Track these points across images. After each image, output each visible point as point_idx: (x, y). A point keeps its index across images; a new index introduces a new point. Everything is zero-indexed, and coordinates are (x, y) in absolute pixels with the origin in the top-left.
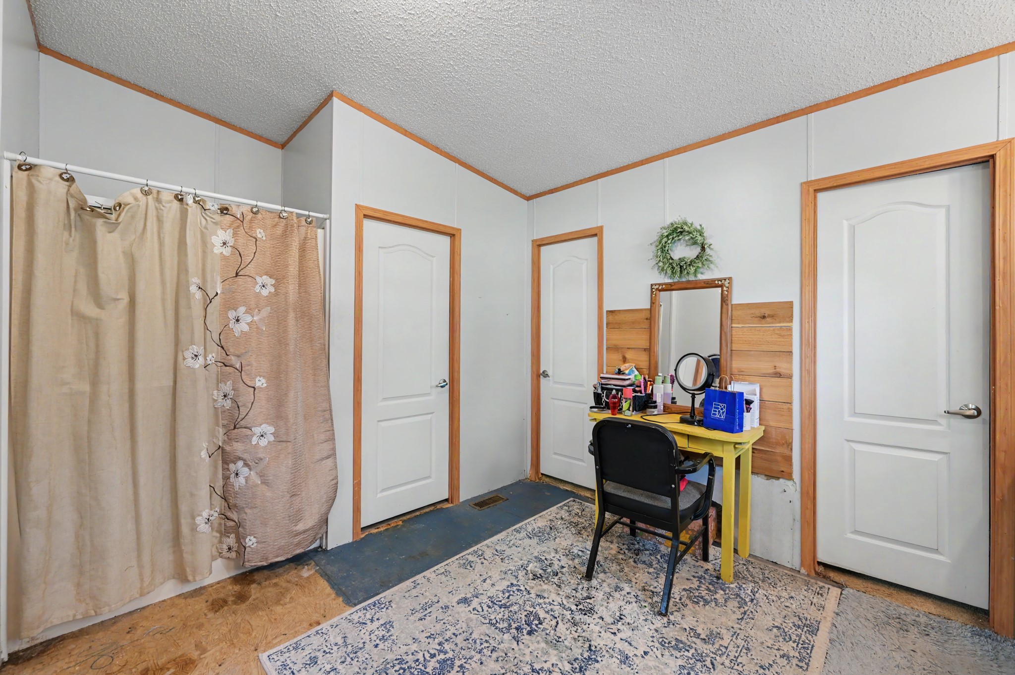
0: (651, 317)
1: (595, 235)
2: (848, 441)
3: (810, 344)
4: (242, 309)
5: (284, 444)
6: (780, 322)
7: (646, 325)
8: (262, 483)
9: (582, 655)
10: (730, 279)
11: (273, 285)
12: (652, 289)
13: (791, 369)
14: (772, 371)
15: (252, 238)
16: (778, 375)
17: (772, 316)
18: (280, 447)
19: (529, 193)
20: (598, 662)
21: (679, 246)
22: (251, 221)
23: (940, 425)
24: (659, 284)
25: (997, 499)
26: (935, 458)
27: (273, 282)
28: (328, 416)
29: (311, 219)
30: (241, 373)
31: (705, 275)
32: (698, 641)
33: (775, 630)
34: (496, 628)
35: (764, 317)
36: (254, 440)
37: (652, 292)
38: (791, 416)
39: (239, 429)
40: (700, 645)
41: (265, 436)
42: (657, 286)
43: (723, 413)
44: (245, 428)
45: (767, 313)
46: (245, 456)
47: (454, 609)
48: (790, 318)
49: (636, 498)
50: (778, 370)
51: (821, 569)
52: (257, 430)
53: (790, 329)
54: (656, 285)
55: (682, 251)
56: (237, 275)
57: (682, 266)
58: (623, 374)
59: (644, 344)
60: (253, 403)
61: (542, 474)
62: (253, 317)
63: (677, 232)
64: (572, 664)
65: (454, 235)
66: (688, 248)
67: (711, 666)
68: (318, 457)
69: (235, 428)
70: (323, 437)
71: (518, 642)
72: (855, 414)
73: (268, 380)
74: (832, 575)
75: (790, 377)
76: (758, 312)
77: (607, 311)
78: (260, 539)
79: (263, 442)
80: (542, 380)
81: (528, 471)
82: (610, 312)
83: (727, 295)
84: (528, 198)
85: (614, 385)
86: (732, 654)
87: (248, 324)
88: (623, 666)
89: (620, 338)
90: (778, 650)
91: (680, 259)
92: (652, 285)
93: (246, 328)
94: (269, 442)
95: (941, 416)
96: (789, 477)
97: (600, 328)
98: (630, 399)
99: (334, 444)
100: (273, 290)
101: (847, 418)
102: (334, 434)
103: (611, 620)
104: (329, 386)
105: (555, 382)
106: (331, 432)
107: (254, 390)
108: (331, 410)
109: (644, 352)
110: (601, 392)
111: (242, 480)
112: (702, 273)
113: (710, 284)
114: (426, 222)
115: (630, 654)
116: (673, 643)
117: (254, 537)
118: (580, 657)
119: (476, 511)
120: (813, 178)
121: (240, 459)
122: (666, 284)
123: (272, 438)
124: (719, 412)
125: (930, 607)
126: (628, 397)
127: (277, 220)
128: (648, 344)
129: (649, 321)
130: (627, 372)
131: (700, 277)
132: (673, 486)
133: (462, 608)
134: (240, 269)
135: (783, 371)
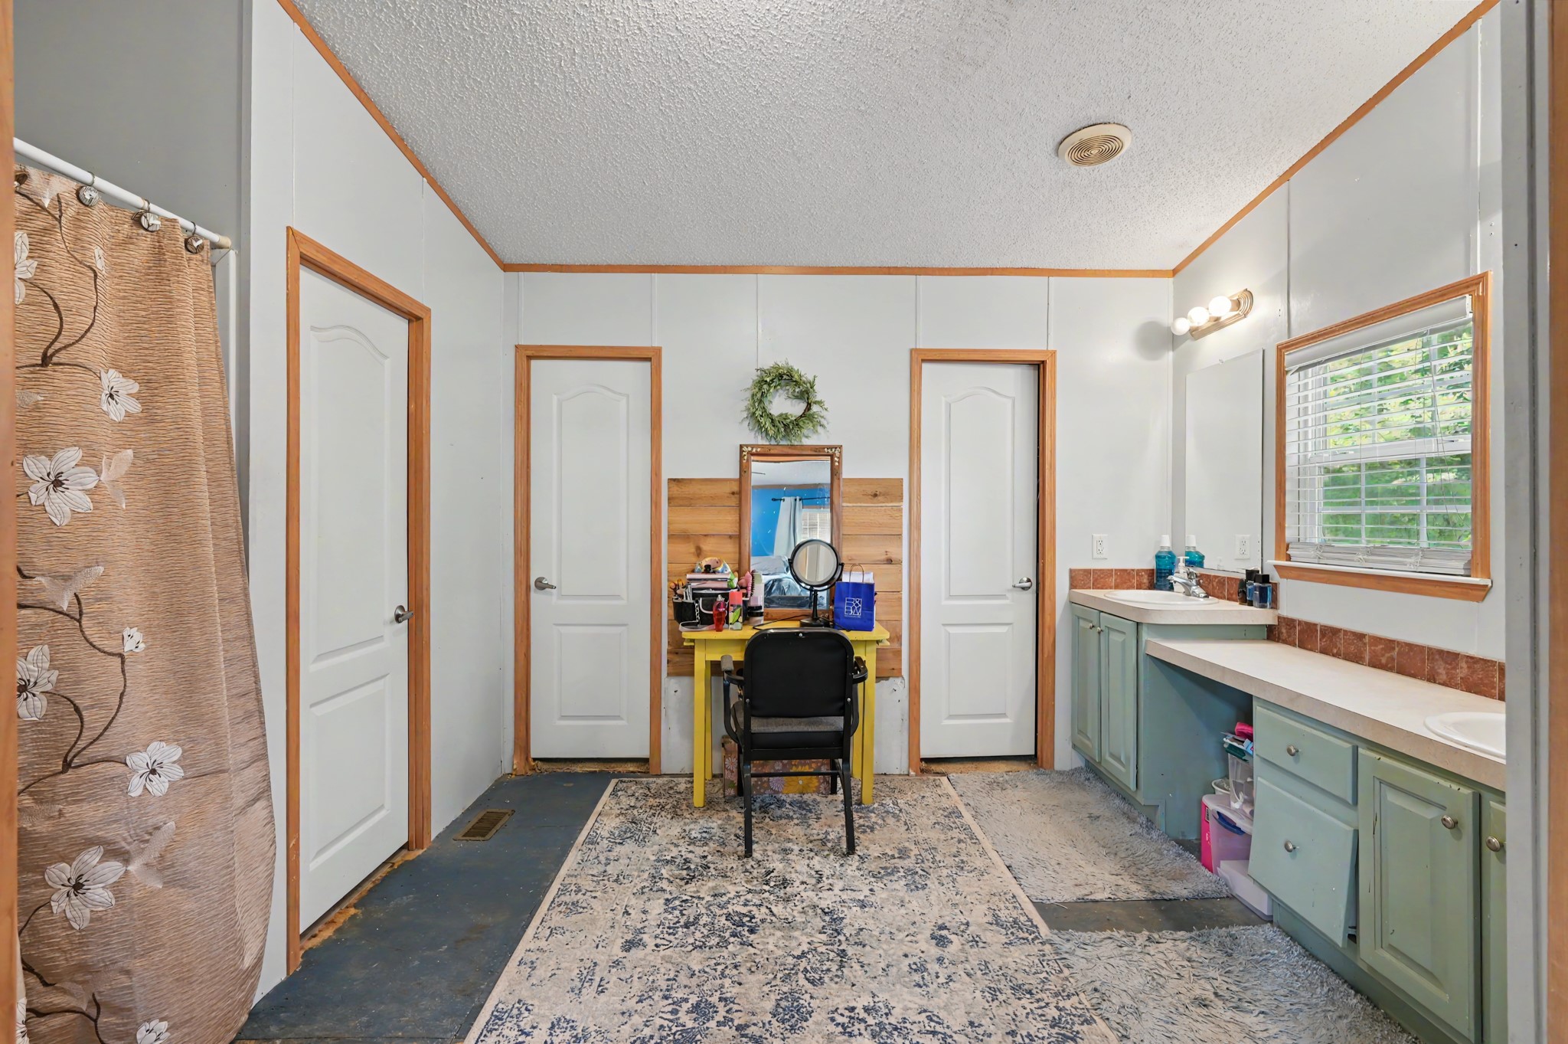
0: (740, 493)
1: (648, 359)
2: (944, 625)
3: (915, 525)
4: (69, 458)
5: (212, 781)
6: (892, 502)
7: (734, 501)
8: (168, 884)
9: (824, 921)
10: (841, 447)
11: (137, 397)
12: (741, 451)
13: (901, 554)
14: (884, 557)
15: (85, 270)
16: (890, 561)
17: (885, 494)
18: (202, 789)
19: (510, 258)
20: (843, 918)
21: (777, 397)
22: (77, 220)
23: (1007, 598)
24: (753, 446)
25: (1046, 656)
26: (1004, 629)
27: (135, 388)
28: (252, 706)
29: (200, 242)
30: (79, 621)
31: (812, 438)
32: (896, 860)
33: (936, 826)
34: (711, 948)
35: (875, 495)
36: (136, 788)
37: (741, 457)
38: (901, 606)
39: (84, 770)
40: (899, 863)
41: (159, 770)
42: (750, 449)
43: (858, 609)
44: (103, 761)
45: (879, 490)
46: (111, 832)
47: (628, 959)
48: (901, 499)
49: (796, 729)
50: (889, 555)
51: (924, 764)
52: (139, 761)
53: (900, 510)
54: (747, 446)
55: (782, 404)
56: (46, 360)
57: (789, 426)
58: (714, 572)
59: (732, 530)
60: (122, 695)
61: (535, 760)
62: (99, 473)
63: (784, 378)
64: (825, 933)
65: (418, 319)
66: (789, 402)
67: (924, 873)
68: (239, 801)
69: (67, 765)
70: (245, 754)
71: (751, 945)
72: (951, 597)
73: (148, 631)
74: (934, 767)
75: (900, 562)
76: (870, 489)
77: (670, 480)
78: (177, 1019)
79: (159, 786)
80: (535, 596)
81: (508, 762)
82: (673, 481)
83: (838, 466)
84: (506, 267)
85: (713, 589)
86: (930, 857)
87: (89, 492)
88: (866, 909)
89: (692, 520)
90: (952, 838)
91: (781, 415)
92: (741, 446)
93: (85, 503)
94: (172, 784)
95: (1009, 591)
96: (899, 675)
97: (655, 504)
98: (739, 606)
99: (267, 765)
100: (135, 407)
101: (944, 603)
102: (265, 743)
103: (814, 881)
104: (252, 637)
105: (562, 596)
106: (261, 740)
107: (123, 663)
108: (258, 691)
109: (729, 540)
110: (692, 601)
111: (99, 894)
112: (807, 437)
113: (818, 452)
114: (388, 286)
115: (862, 898)
116: (882, 871)
117: (162, 1020)
118: (824, 924)
119: (477, 844)
120: (921, 346)
121: (90, 843)
122: (762, 446)
123: (178, 773)
124: (854, 608)
125: (1003, 767)
126: (737, 604)
127: (127, 228)
128: (737, 530)
129: (737, 496)
130: (720, 569)
131: (806, 442)
132: (849, 699)
133: (636, 953)
134: (57, 345)
135: (893, 556)
